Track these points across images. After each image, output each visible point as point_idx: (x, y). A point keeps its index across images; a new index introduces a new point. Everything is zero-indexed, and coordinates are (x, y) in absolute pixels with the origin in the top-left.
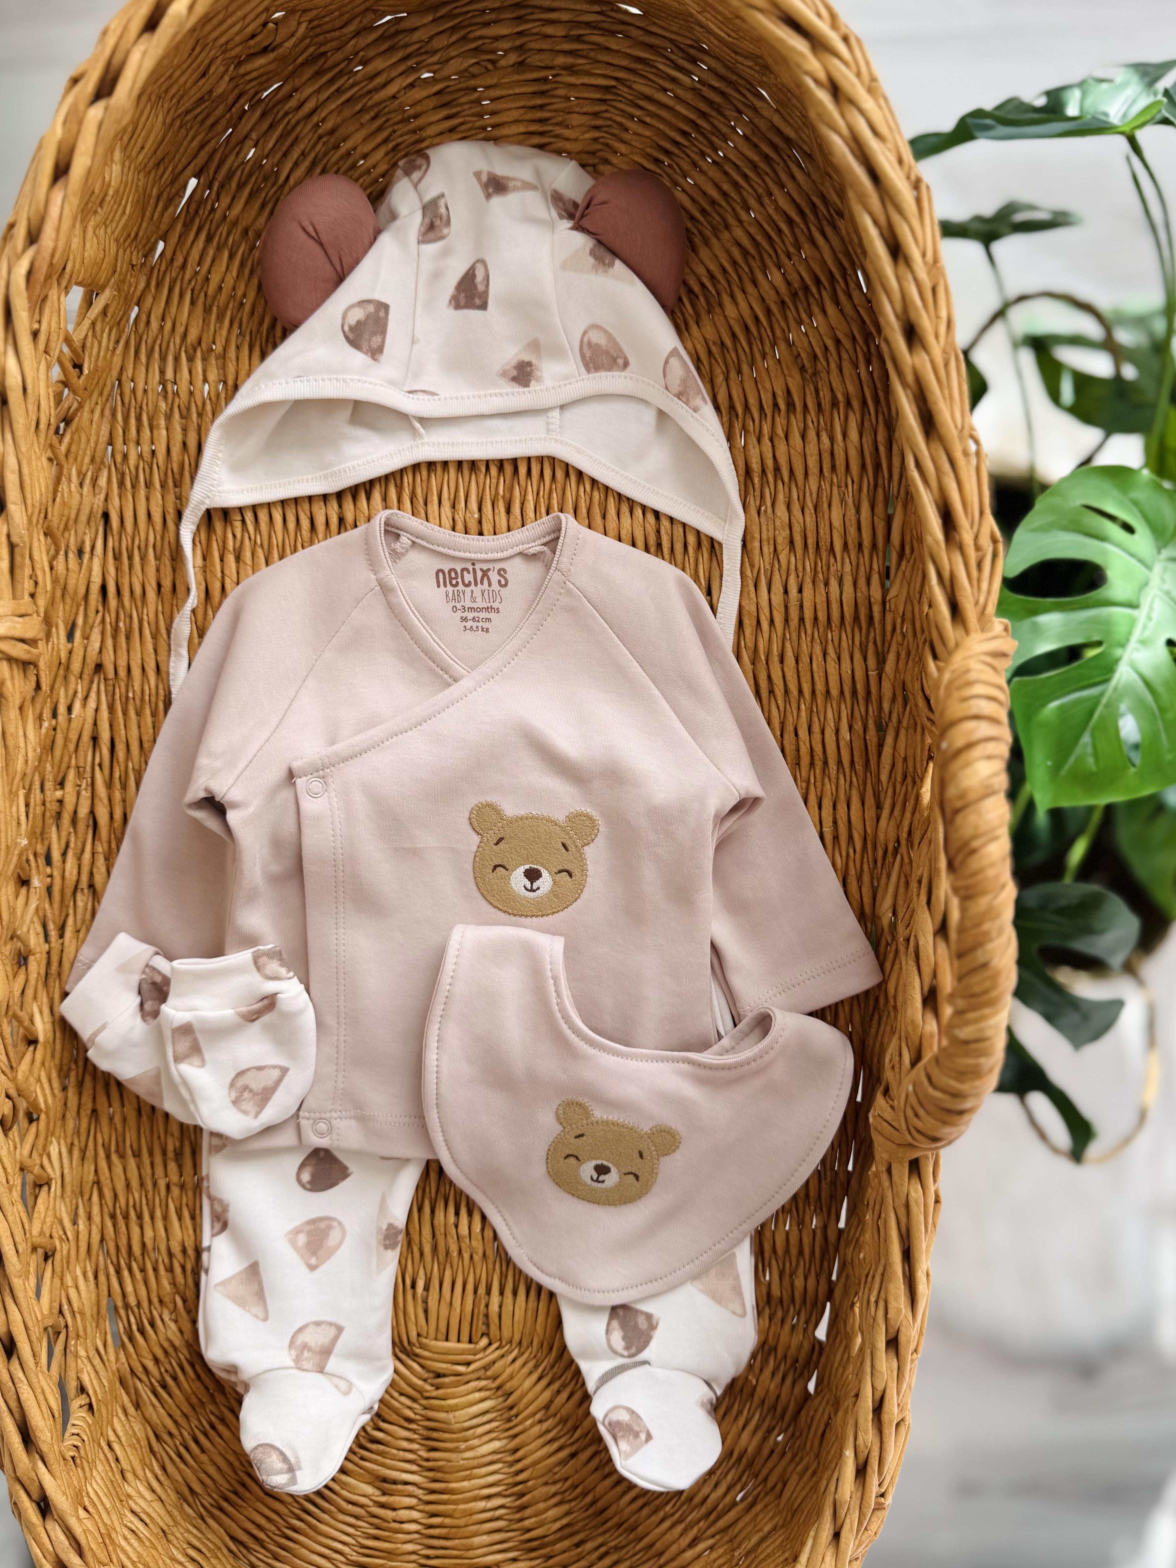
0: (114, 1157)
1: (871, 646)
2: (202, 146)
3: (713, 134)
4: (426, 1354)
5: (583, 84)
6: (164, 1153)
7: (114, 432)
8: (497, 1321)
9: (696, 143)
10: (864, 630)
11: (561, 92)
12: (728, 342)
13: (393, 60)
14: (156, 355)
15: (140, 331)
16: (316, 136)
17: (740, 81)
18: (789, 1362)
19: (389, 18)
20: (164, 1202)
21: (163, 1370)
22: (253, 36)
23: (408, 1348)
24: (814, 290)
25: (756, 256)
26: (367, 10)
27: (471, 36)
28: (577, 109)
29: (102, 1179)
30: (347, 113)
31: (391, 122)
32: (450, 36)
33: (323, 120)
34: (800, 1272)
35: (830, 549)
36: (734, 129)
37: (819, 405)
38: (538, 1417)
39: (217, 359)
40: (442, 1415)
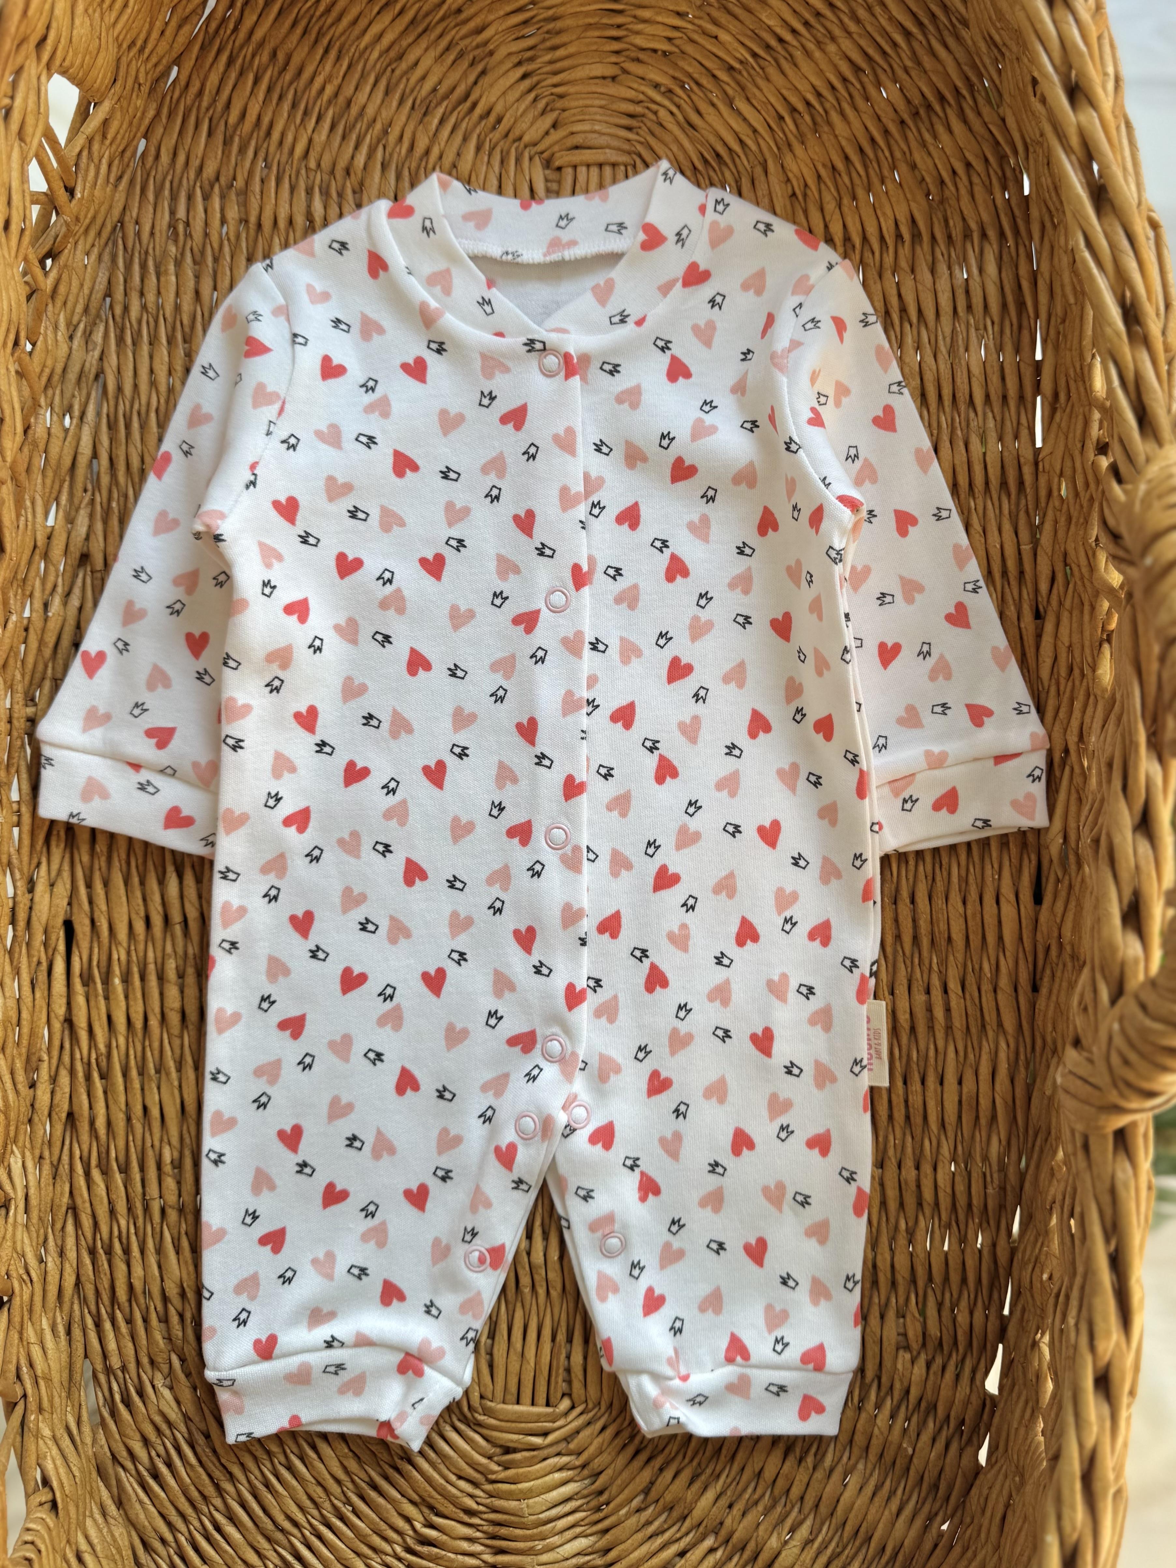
0: (96, 1174)
1: (1022, 516)
4: (492, 1421)
6: (159, 1167)
7: (113, 280)
8: (581, 1377)
10: (1013, 496)
12: (840, 165)
14: (167, 193)
18: (953, 1423)
20: (158, 1229)
21: (153, 1453)
23: (469, 1415)
24: (937, 107)
29: (79, 1201)
34: (964, 1304)
35: (969, 402)
37: (949, 236)
38: (635, 1504)
39: (237, 195)
40: (512, 1505)
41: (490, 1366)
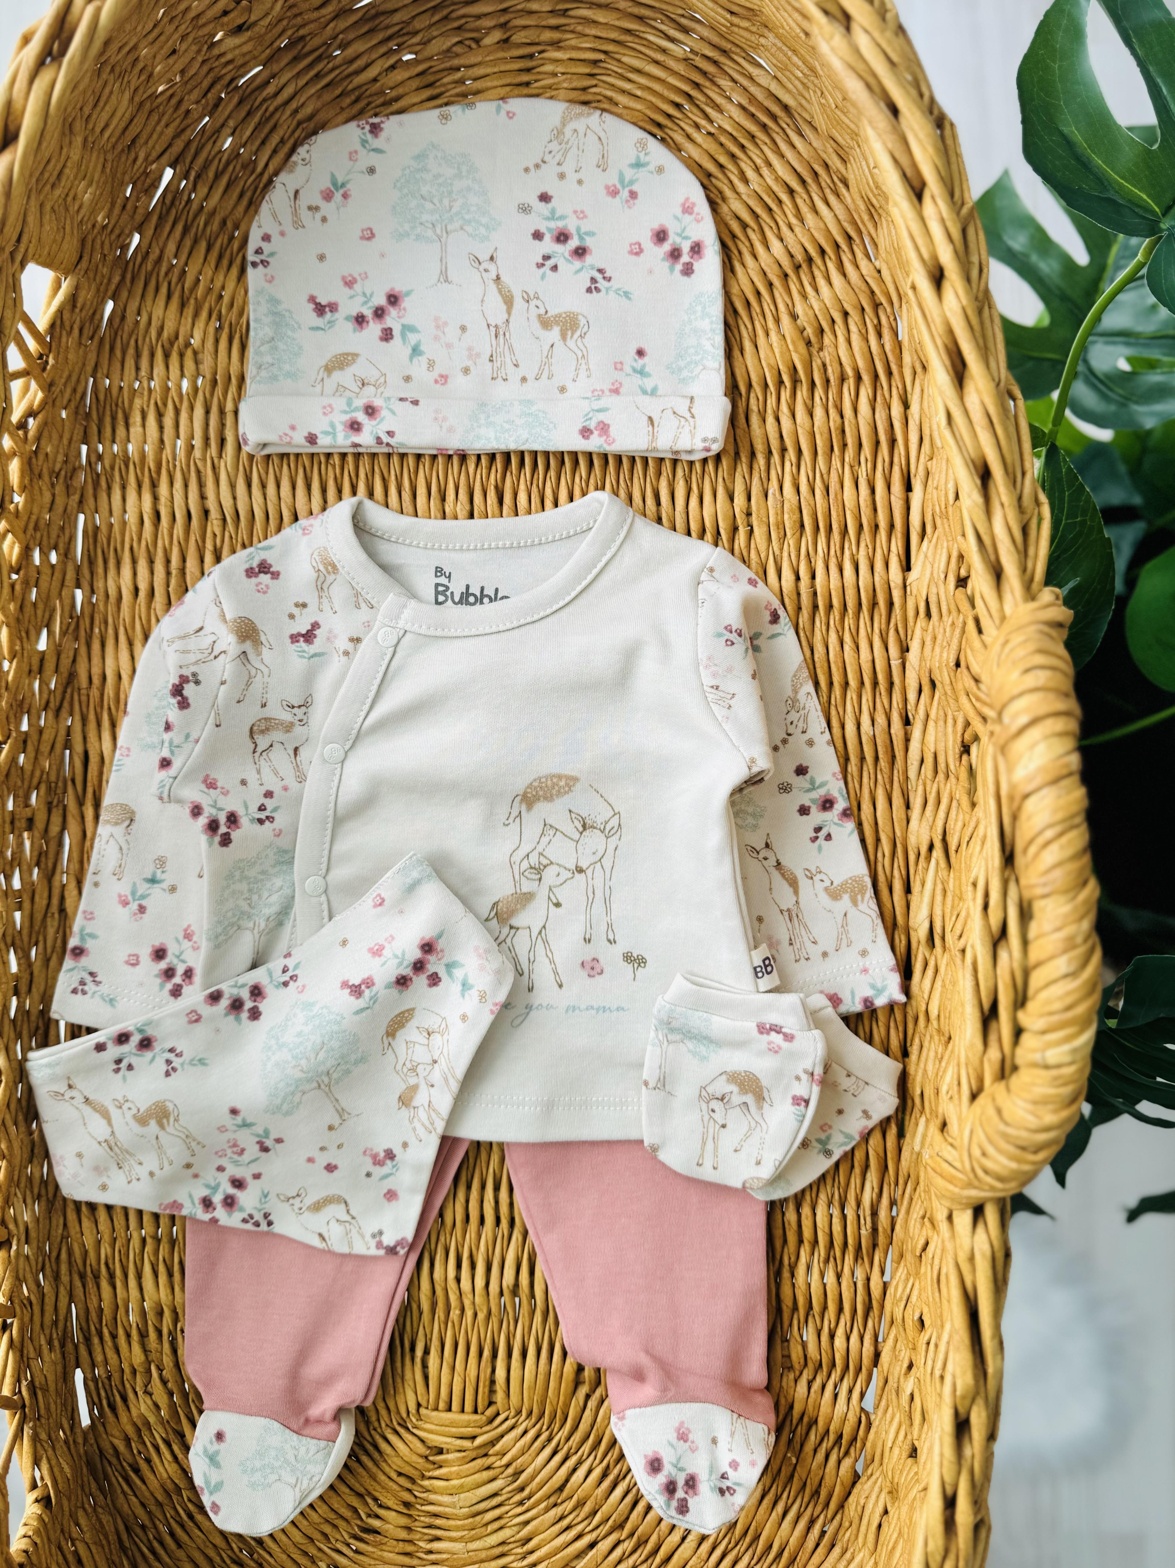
1: (892, 632)
3: (707, 105)
5: (570, 59)
7: (88, 431)
8: (504, 1389)
9: (690, 115)
10: (884, 616)
11: (548, 68)
13: (374, 42)
14: (131, 352)
15: (116, 325)
16: (295, 122)
17: (733, 49)
18: (832, 1437)
20: (138, 1257)
22: (226, 13)
23: (407, 1420)
24: (819, 261)
25: (756, 228)
27: (454, 15)
28: (565, 85)
30: (328, 97)
31: (373, 105)
32: (432, 15)
33: (303, 105)
34: (841, 1332)
35: (845, 532)
36: (729, 99)
37: (828, 381)
38: (552, 1500)
39: (195, 353)
40: (446, 1499)
41: (426, 1378)
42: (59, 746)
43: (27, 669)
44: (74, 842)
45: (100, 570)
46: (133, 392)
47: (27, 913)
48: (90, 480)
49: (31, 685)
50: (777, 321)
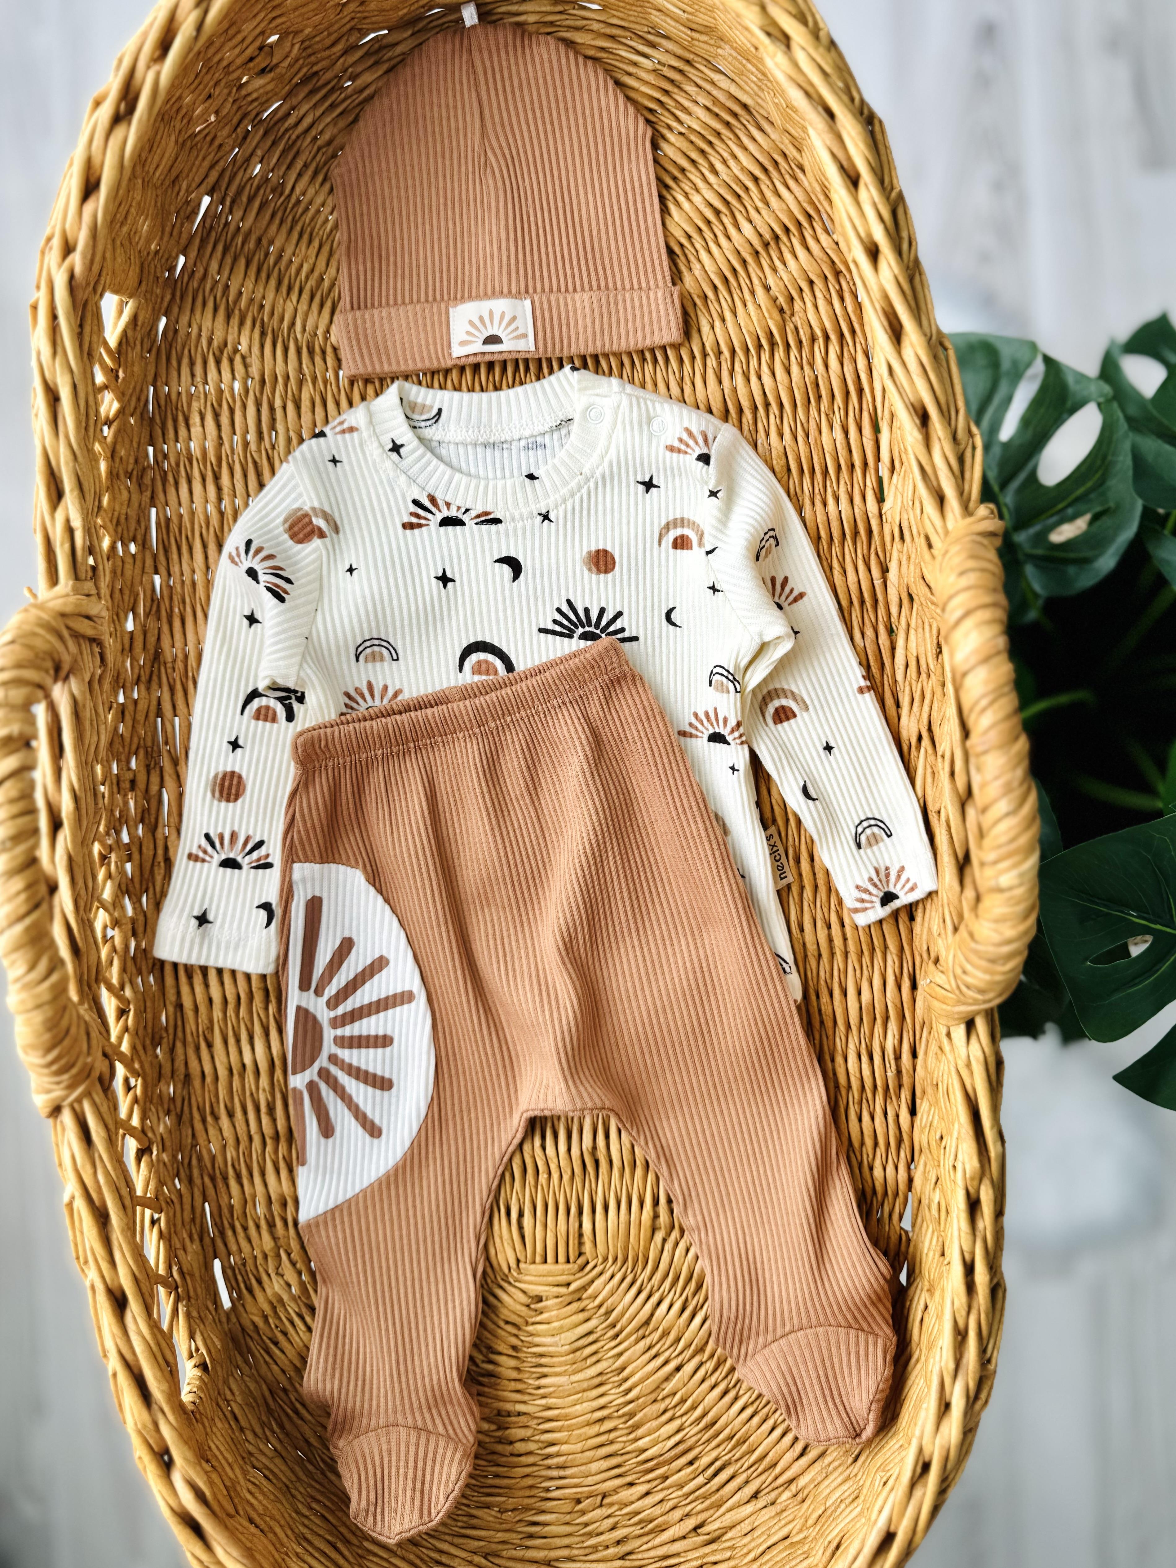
1: (873, 556)
2: (212, 167)
3: (677, 108)
6: (257, 1108)
7: (154, 433)
8: (591, 1239)
9: (662, 118)
10: (864, 541)
13: (380, 73)
14: (186, 361)
15: (170, 338)
16: (316, 148)
17: (696, 59)
19: (372, 36)
20: (260, 1156)
22: (251, 59)
24: (784, 239)
26: (351, 29)
33: (321, 133)
35: (826, 472)
36: (696, 102)
37: (801, 342)
38: (641, 1332)
39: (243, 358)
40: (548, 1340)
41: (523, 1237)
42: (152, 715)
43: (119, 647)
44: (173, 798)
45: (175, 556)
46: (190, 396)
47: (137, 862)
48: (158, 478)
49: (124, 662)
50: (753, 293)
